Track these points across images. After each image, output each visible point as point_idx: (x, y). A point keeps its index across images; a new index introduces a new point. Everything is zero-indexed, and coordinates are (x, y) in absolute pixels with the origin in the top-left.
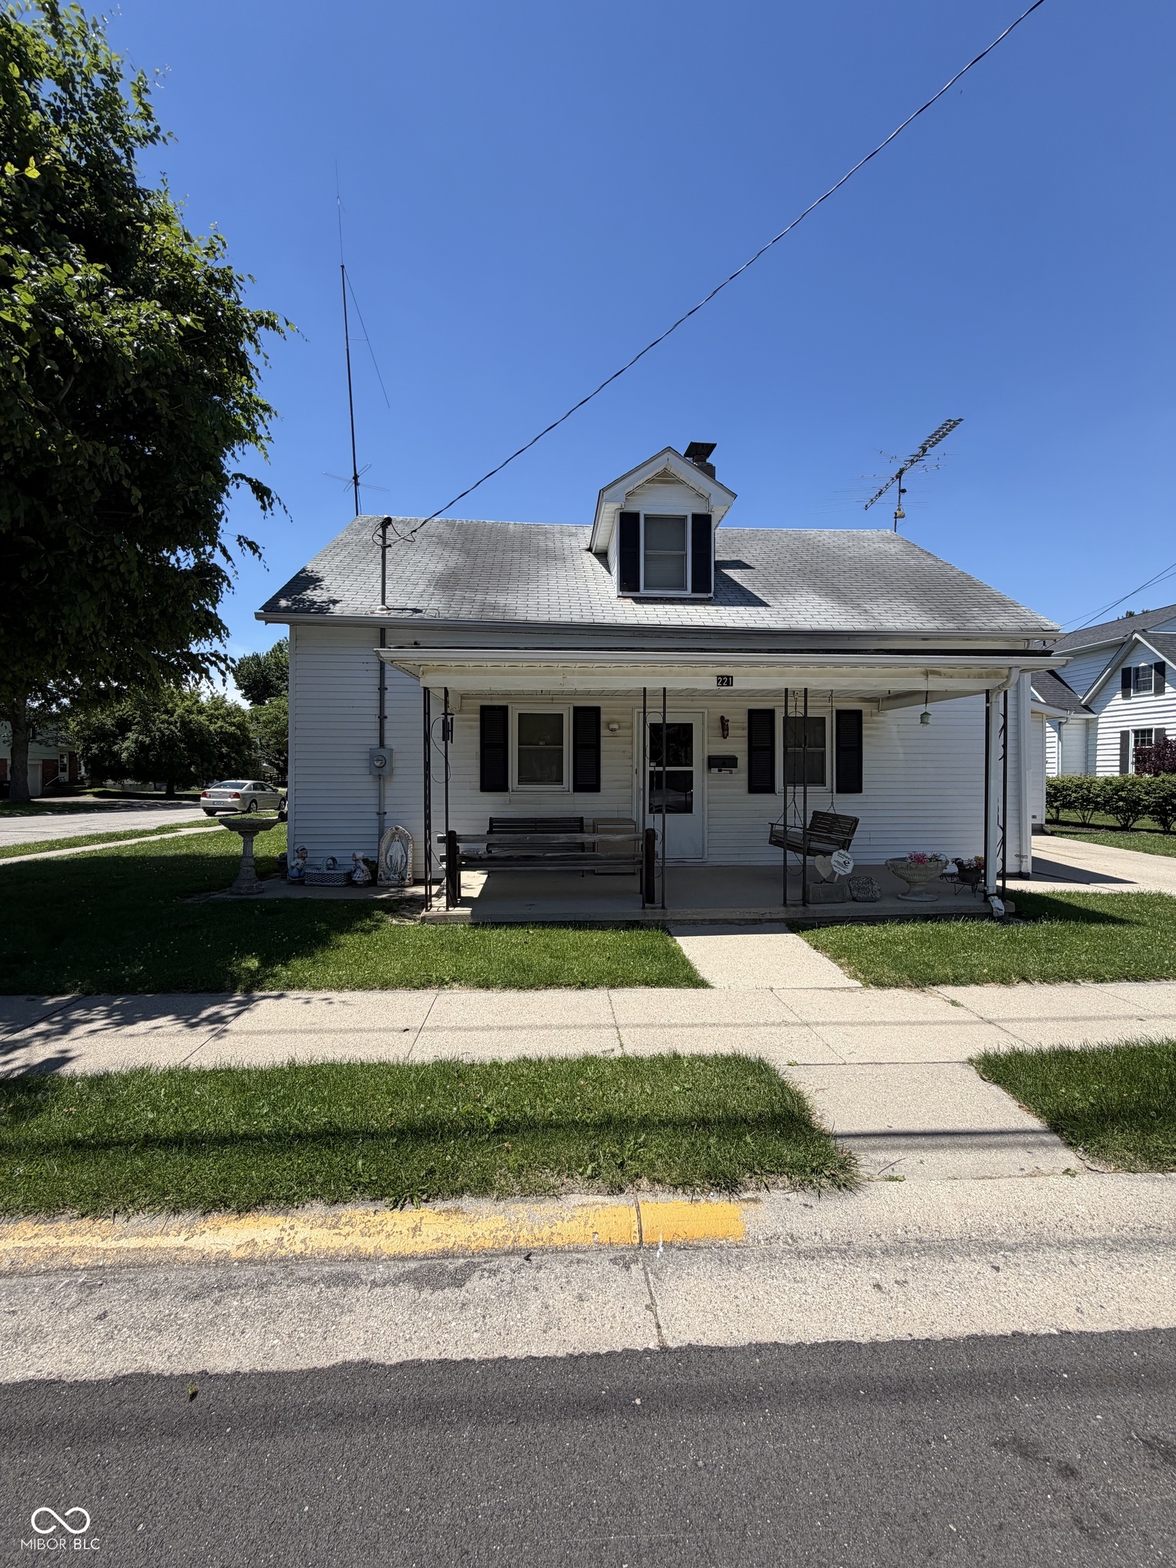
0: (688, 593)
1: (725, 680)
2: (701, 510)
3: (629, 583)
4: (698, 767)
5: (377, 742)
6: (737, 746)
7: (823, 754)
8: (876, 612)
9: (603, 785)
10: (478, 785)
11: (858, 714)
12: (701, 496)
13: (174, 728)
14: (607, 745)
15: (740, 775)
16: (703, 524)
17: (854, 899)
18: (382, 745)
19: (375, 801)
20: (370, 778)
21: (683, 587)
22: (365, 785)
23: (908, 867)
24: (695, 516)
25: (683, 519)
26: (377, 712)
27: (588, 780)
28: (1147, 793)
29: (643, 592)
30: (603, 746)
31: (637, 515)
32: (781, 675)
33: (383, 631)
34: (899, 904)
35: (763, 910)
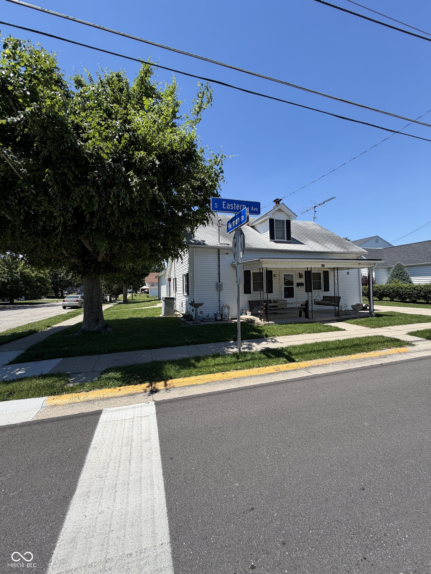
0: (286, 240)
1: (323, 266)
2: (288, 219)
3: (272, 237)
4: (295, 286)
5: (218, 281)
6: (303, 280)
7: (321, 282)
8: (328, 246)
9: (273, 291)
10: (244, 292)
11: (328, 272)
12: (288, 215)
13: (17, 275)
14: (274, 280)
15: (304, 288)
16: (288, 222)
17: (346, 315)
18: (219, 281)
19: (218, 297)
20: (216, 291)
21: (284, 239)
22: (215, 293)
23: (357, 307)
24: (287, 220)
25: (283, 221)
26: (218, 273)
27: (270, 290)
28: (365, 290)
29: (276, 240)
30: (273, 281)
31: (273, 219)
32: (333, 264)
33: (219, 250)
34: (355, 315)
35: (332, 318)
